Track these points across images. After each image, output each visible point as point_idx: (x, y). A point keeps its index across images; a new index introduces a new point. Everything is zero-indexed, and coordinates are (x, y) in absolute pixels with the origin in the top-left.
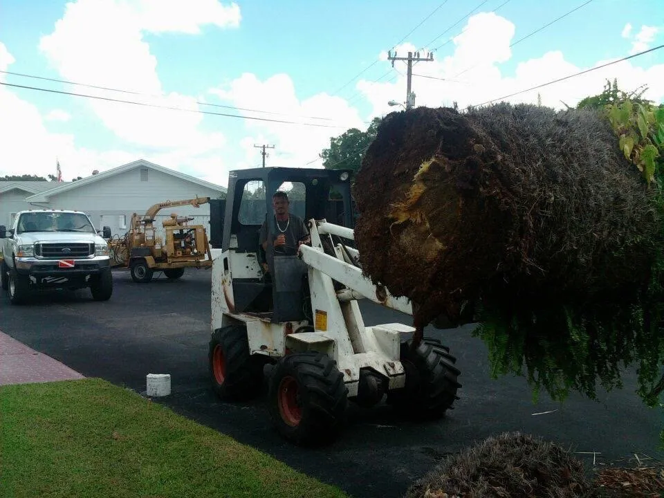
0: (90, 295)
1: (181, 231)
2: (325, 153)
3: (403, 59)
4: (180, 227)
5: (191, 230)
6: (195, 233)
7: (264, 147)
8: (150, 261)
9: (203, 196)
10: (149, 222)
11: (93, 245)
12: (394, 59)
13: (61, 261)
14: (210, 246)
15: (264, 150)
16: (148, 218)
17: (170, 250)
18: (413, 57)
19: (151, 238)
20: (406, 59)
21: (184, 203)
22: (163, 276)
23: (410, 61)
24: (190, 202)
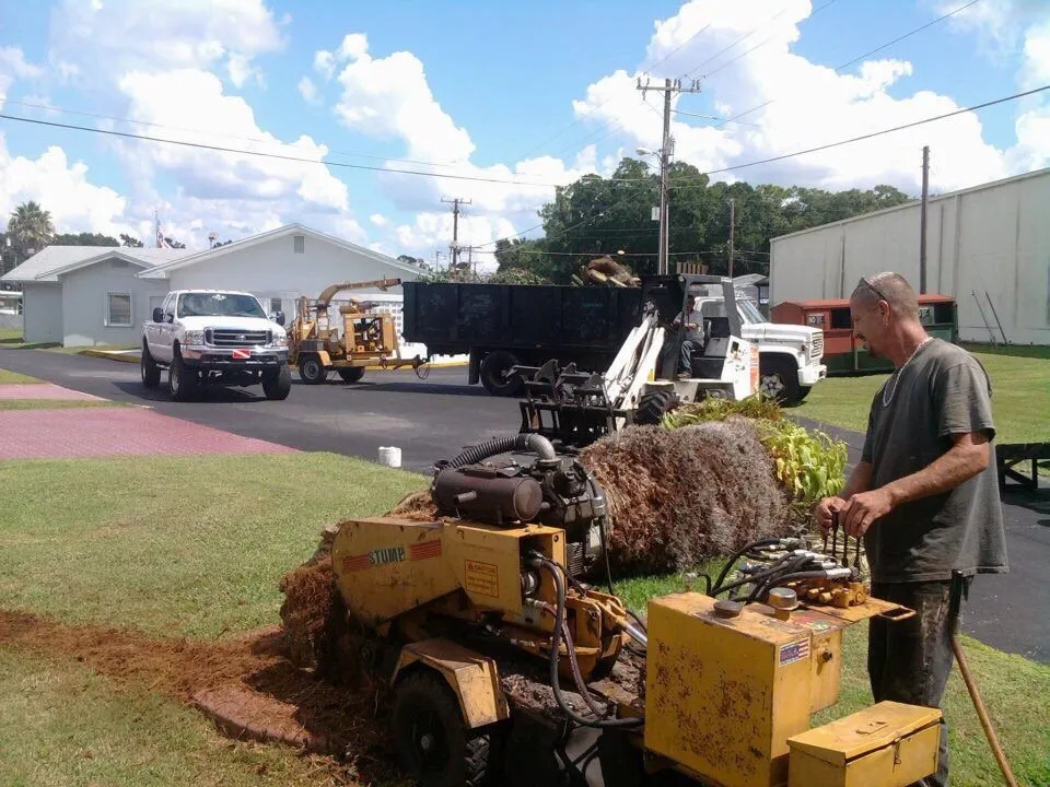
0: (262, 394)
1: (363, 320)
2: (546, 210)
3: (658, 89)
4: (362, 315)
5: (376, 319)
6: (381, 323)
7: (456, 201)
8: (325, 358)
9: (392, 276)
10: (322, 308)
11: (270, 333)
12: (646, 88)
13: (235, 350)
14: (402, 340)
15: (456, 207)
16: (322, 302)
17: (350, 344)
18: (672, 86)
19: (325, 329)
20: (662, 89)
21: (368, 285)
22: (338, 378)
23: (668, 93)
24: (375, 283)
